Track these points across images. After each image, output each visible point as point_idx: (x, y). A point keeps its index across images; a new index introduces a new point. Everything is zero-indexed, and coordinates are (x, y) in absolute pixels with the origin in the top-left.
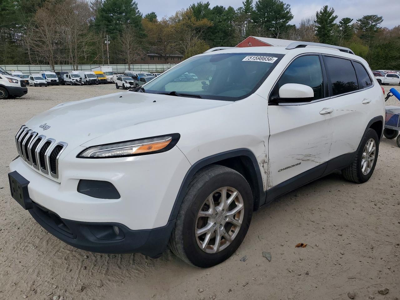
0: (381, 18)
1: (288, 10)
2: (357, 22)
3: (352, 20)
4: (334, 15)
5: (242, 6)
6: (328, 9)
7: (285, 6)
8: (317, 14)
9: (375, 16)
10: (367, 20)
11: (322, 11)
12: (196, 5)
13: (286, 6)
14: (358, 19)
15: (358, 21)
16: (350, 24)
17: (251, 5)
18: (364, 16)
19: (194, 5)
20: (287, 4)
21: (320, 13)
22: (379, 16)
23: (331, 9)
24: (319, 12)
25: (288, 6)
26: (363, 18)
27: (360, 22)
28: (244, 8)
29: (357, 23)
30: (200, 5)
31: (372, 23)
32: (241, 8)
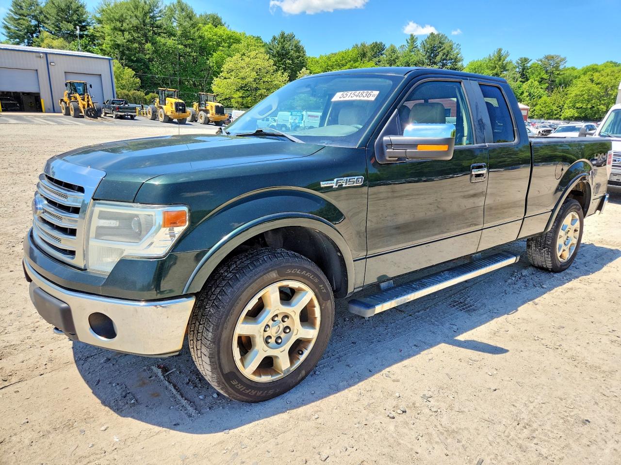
1: (457, 51)
2: (536, 62)
4: (508, 59)
5: (405, 43)
6: (502, 52)
7: (454, 46)
12: (359, 46)
13: (456, 44)
14: (538, 59)
16: (529, 65)
17: (415, 43)
19: (357, 45)
20: (457, 43)
23: (506, 52)
24: (492, 55)
25: (458, 46)
27: (540, 62)
28: (407, 46)
30: (363, 45)
32: (404, 45)
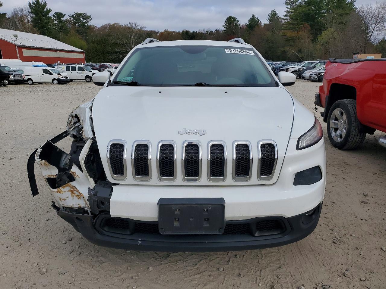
0: (90, 16)
3: (65, 15)
8: (30, 4)
9: (84, 14)
10: (78, 17)
11: (34, 2)
15: (70, 16)
18: (75, 13)
21: (33, 3)
22: (88, 15)
26: (74, 14)
29: (69, 18)
31: (83, 20)
